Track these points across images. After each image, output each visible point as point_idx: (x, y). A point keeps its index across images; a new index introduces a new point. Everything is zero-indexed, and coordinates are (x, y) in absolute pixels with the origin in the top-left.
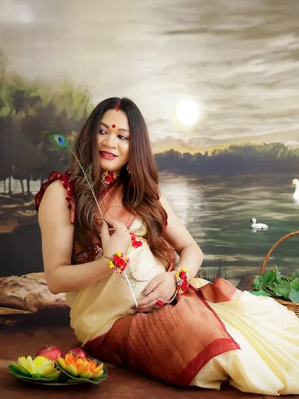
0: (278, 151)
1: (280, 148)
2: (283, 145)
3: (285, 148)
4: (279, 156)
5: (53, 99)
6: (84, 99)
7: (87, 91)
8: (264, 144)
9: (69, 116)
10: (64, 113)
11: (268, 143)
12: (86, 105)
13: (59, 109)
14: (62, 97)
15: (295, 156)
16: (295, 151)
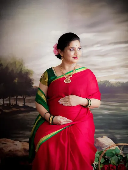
0: (106, 84)
1: (107, 83)
2: (108, 81)
3: (109, 83)
4: (107, 86)
5: (8, 65)
6: (21, 64)
7: (22, 61)
8: (100, 81)
9: (15, 72)
10: (13, 71)
11: (102, 81)
12: (22, 67)
13: (10, 69)
14: (11, 64)
15: (114, 86)
16: (114, 84)
